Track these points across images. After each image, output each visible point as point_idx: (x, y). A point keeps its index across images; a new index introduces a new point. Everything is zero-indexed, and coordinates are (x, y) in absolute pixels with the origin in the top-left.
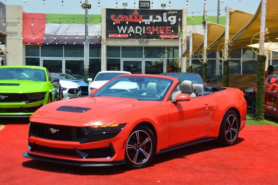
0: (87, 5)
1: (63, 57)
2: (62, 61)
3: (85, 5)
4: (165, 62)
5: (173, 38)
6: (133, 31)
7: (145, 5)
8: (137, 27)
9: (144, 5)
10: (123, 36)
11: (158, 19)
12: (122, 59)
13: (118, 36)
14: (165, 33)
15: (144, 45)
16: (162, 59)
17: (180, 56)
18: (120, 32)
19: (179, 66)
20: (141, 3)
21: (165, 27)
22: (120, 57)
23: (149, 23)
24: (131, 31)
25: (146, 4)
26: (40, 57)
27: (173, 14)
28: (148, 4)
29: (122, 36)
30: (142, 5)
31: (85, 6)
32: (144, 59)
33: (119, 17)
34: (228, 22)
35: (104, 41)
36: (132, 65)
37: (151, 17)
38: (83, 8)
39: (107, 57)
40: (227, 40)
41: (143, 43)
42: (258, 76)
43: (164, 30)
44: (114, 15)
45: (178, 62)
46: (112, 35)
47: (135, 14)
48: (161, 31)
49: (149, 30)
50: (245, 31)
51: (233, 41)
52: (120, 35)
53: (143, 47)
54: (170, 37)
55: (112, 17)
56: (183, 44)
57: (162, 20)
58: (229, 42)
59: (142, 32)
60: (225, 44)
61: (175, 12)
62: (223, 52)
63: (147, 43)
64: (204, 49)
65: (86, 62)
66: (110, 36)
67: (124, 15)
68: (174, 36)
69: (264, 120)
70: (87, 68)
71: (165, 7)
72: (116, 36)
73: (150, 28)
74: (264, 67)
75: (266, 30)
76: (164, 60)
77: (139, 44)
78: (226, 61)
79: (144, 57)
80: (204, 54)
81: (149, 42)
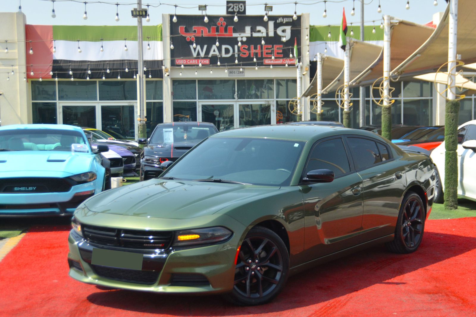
0: (140, 12)
2: (94, 107)
3: (138, 12)
4: (273, 105)
5: (287, 64)
6: (217, 53)
7: (237, 7)
8: (224, 47)
9: (235, 7)
10: (201, 62)
11: (259, 31)
12: (199, 102)
13: (191, 62)
15: (236, 76)
16: (268, 101)
17: (299, 95)
18: (195, 55)
19: (299, 111)
20: (229, 5)
21: (271, 46)
22: (196, 99)
23: (245, 39)
24: (214, 53)
25: (239, 7)
26: (57, 101)
27: (286, 22)
28: (241, 6)
29: (198, 61)
30: (233, 8)
31: (138, 14)
32: (238, 101)
33: (193, 30)
34: (389, 40)
35: (167, 71)
36: (218, 111)
37: (248, 29)
38: (133, 17)
39: (173, 99)
40: (387, 71)
41: (235, 73)
42: (446, 135)
43: (271, 50)
44: (185, 25)
45: (296, 106)
46: (181, 61)
47: (220, 23)
48: (266, 52)
49: (246, 50)
50: (419, 57)
51: (398, 72)
52: (195, 60)
53: (235, 80)
54: (281, 62)
55: (181, 29)
56: (304, 73)
57: (267, 34)
58: (390, 75)
59: (233, 55)
60: (384, 78)
61: (288, 19)
62: (382, 93)
63: (242, 73)
64: (346, 85)
65: (140, 110)
66: (179, 63)
67: (202, 26)
68: (288, 60)
69: (456, 208)
70: (143, 120)
71: (272, 10)
72: (189, 62)
73: (247, 48)
74: (455, 121)
75: (457, 58)
76: (271, 103)
77: (229, 76)
78: (387, 107)
79: (237, 97)
80: (346, 93)
81: (244, 72)
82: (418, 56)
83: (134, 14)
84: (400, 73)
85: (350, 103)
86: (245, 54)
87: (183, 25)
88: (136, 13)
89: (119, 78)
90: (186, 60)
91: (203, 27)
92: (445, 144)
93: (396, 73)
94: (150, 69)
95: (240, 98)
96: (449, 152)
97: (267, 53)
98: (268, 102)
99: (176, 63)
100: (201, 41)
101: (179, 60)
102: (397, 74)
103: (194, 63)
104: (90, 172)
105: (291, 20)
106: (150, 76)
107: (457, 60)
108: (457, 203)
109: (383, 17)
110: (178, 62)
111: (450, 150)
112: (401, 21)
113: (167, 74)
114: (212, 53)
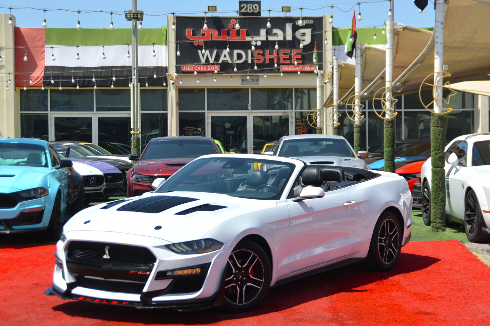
0: (135, 15)
1: (93, 111)
2: (91, 118)
3: (132, 15)
4: (292, 117)
5: (307, 70)
6: (228, 59)
7: (251, 8)
8: (236, 52)
9: (249, 8)
10: (210, 68)
11: (275, 34)
12: (208, 113)
13: (199, 68)
14: (291, 62)
15: (250, 86)
17: (318, 106)
18: (203, 61)
19: (318, 124)
20: (242, 6)
21: (289, 50)
22: (204, 110)
23: (259, 44)
24: (225, 59)
25: (253, 8)
26: (49, 112)
27: (306, 24)
28: (256, 7)
29: (207, 68)
30: (247, 9)
31: (132, 17)
32: (252, 113)
33: (202, 33)
34: (392, 47)
35: (172, 78)
36: (229, 123)
37: (263, 32)
38: (127, 20)
39: (179, 110)
40: (390, 81)
41: (248, 81)
42: (433, 151)
43: (288, 55)
44: (192, 28)
45: (315, 118)
46: (188, 68)
47: (231, 25)
48: (283, 57)
49: (260, 56)
50: (419, 67)
51: (402, 83)
52: (203, 67)
53: (248, 89)
54: (300, 69)
55: (188, 32)
56: (326, 81)
57: (285, 37)
58: (393, 85)
59: (246, 61)
60: (386, 88)
61: (308, 21)
62: (384, 104)
63: (256, 81)
64: (357, 96)
65: (134, 122)
66: (185, 70)
67: (211, 29)
68: (307, 67)
69: (444, 230)
70: (136, 133)
71: (290, 12)
72: (196, 68)
73: (262, 53)
74: (442, 136)
75: (444, 69)
76: (289, 114)
77: (241, 84)
78: (389, 120)
79: (250, 108)
80: (356, 105)
81: (259, 80)
82: (418, 65)
83: (129, 17)
84: (404, 83)
85: (361, 115)
86: (259, 60)
87: (190, 28)
88: (130, 16)
89: (112, 86)
90: (193, 66)
91: (213, 29)
92: (432, 161)
93: (398, 83)
94: (147, 77)
95: (254, 108)
96: (435, 169)
97: (284, 59)
98: (286, 113)
99: (183, 70)
100: (209, 45)
101: (185, 66)
102: (400, 84)
103: (202, 70)
104: (40, 188)
105: (311, 22)
106: (147, 85)
107: (443, 71)
108: (445, 224)
109: (385, 22)
110: (184, 68)
111: (436, 168)
112: (405, 27)
113: (172, 82)
114: (222, 59)
